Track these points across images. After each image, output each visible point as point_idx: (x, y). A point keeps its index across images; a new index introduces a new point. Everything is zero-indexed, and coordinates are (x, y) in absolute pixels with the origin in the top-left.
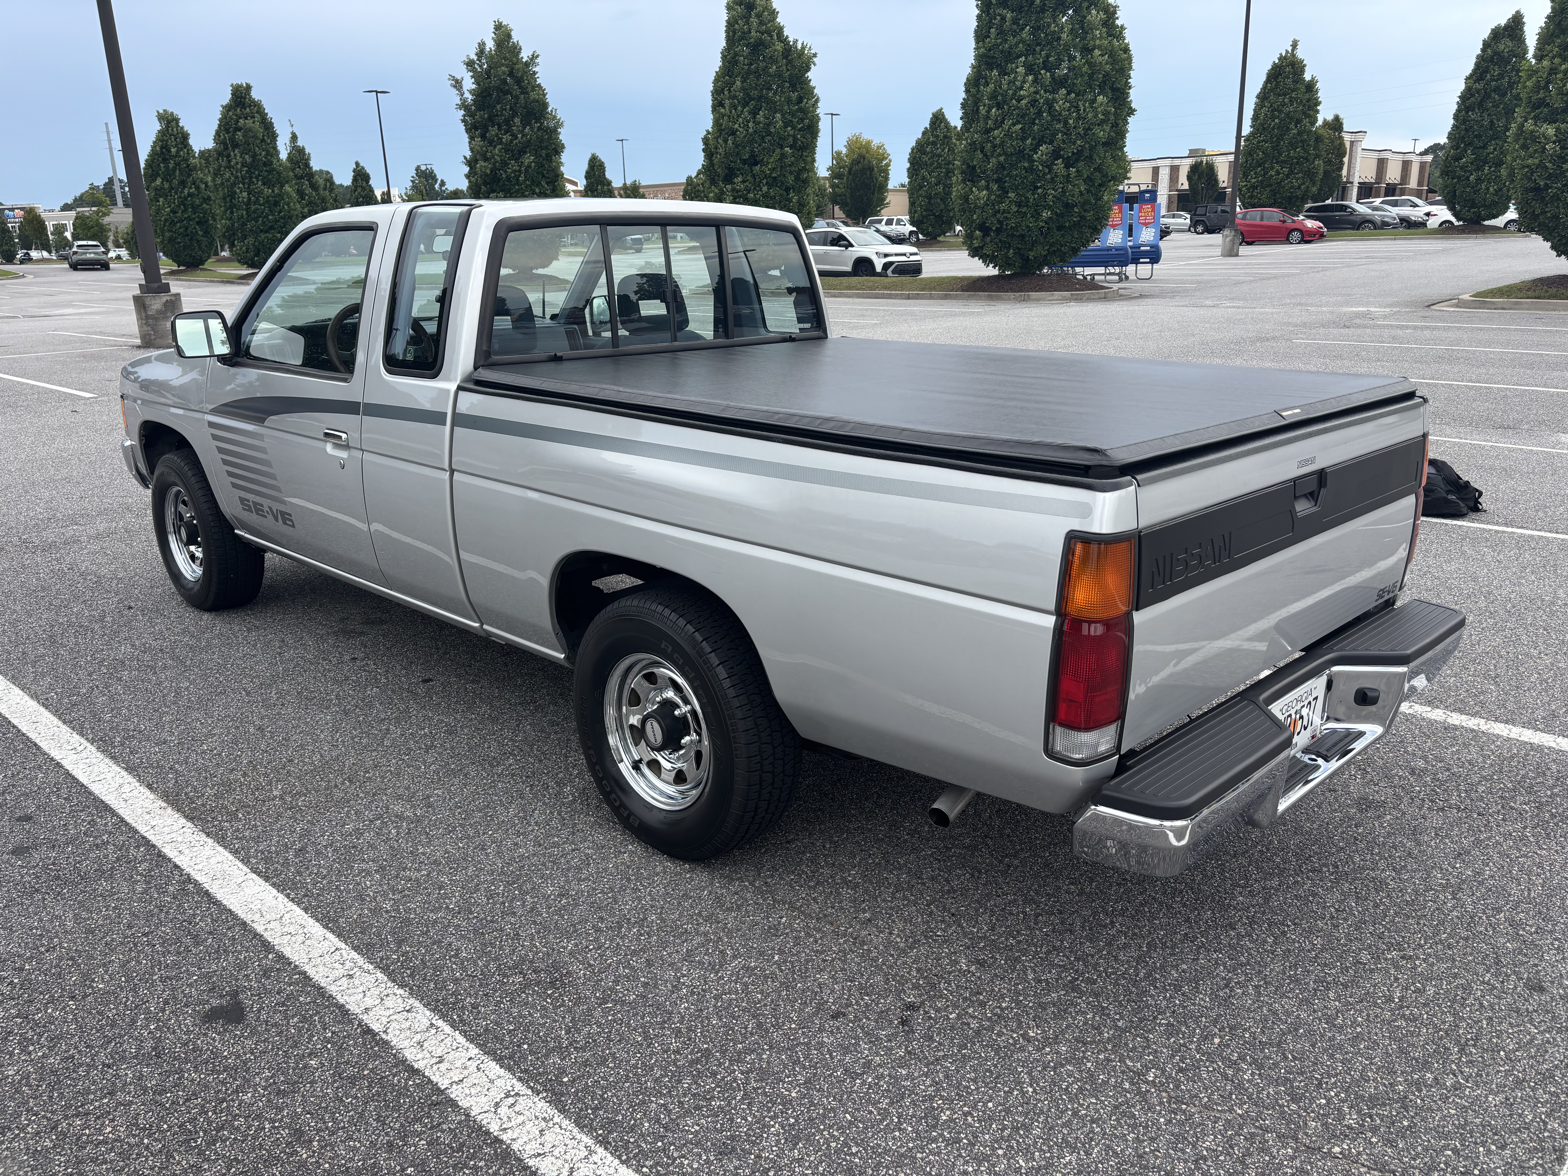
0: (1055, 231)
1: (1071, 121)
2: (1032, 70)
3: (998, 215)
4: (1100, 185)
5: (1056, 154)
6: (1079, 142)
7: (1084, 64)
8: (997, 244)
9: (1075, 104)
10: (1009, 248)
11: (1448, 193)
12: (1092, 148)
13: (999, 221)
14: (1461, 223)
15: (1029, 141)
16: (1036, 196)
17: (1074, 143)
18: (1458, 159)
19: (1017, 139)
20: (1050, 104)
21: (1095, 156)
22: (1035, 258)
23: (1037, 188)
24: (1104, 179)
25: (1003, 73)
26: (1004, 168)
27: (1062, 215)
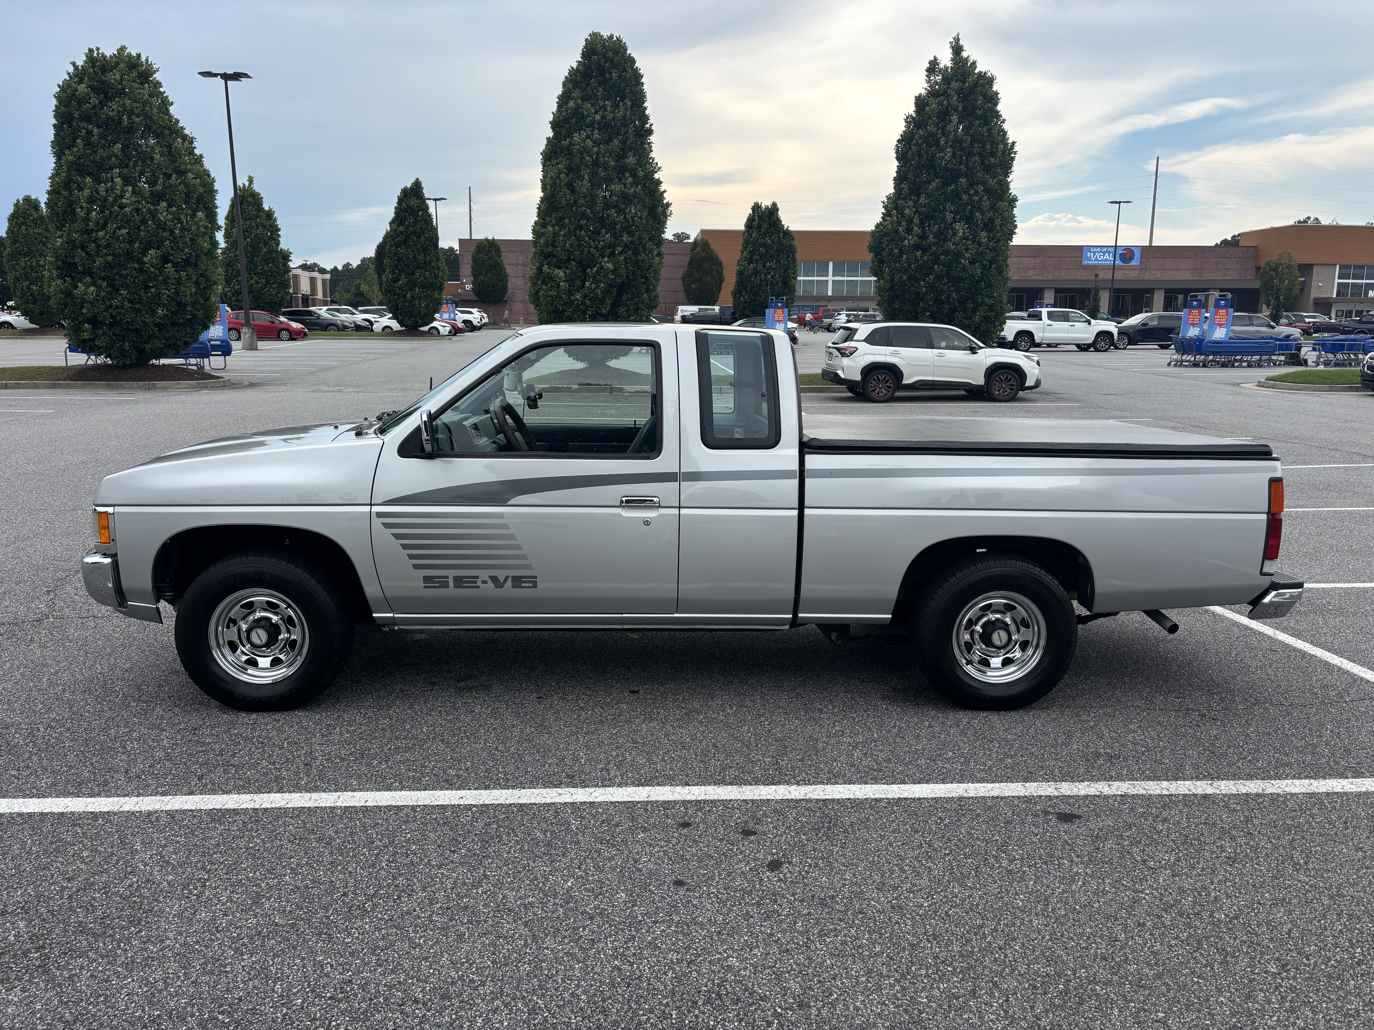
0: (169, 326)
1: (177, 232)
2: (128, 181)
3: (110, 311)
4: (205, 288)
5: (165, 259)
6: (187, 250)
7: (180, 184)
8: (110, 337)
9: (177, 217)
10: (123, 340)
11: (392, 306)
12: (197, 256)
13: (112, 316)
14: (404, 328)
15: (137, 245)
16: (149, 295)
17: (182, 251)
18: (396, 281)
19: (124, 242)
20: (154, 214)
21: (199, 263)
22: (152, 350)
23: (150, 287)
24: (208, 284)
25: (98, 181)
26: (112, 268)
27: (176, 313)
